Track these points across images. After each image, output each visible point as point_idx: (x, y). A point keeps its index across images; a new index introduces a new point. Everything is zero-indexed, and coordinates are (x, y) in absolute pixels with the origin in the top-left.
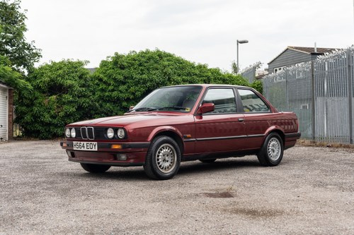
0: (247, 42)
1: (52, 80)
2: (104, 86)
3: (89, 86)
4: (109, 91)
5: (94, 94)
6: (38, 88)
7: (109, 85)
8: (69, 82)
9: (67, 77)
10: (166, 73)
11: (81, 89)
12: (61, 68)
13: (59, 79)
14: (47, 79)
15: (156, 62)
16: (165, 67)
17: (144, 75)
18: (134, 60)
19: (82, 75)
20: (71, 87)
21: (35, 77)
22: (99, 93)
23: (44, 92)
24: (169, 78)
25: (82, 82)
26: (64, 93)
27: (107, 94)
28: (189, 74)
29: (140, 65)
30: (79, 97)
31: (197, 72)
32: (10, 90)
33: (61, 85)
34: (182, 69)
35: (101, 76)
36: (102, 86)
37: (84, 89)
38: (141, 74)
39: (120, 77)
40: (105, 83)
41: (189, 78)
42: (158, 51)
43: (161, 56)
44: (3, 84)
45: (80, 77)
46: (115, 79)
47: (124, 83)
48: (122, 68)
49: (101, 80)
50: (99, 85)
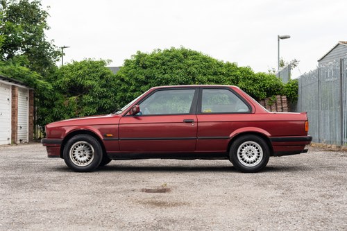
0: (289, 37)
1: (72, 81)
2: (126, 86)
3: (110, 86)
4: (131, 91)
5: (116, 95)
6: (58, 88)
7: (131, 85)
8: (89, 82)
9: (87, 77)
10: (190, 72)
11: (102, 90)
12: (81, 69)
13: (79, 79)
14: (67, 79)
15: (180, 61)
16: (189, 66)
17: (167, 75)
18: (158, 59)
19: (104, 75)
20: (91, 87)
21: (56, 78)
22: (121, 93)
23: (64, 93)
24: (193, 79)
25: (104, 82)
26: (84, 94)
27: (128, 94)
28: (215, 74)
29: (163, 64)
30: (100, 98)
31: (224, 71)
32: (30, 91)
33: (82, 86)
34: (208, 68)
35: (123, 75)
36: (124, 86)
37: (105, 89)
38: (164, 74)
39: (142, 77)
40: (127, 83)
41: (215, 77)
42: (183, 49)
43: (186, 54)
44: (22, 84)
45: (101, 77)
46: (136, 79)
47: (146, 83)
48: (145, 67)
49: (122, 80)
50: (121, 85)
